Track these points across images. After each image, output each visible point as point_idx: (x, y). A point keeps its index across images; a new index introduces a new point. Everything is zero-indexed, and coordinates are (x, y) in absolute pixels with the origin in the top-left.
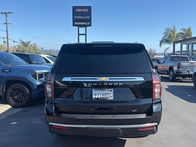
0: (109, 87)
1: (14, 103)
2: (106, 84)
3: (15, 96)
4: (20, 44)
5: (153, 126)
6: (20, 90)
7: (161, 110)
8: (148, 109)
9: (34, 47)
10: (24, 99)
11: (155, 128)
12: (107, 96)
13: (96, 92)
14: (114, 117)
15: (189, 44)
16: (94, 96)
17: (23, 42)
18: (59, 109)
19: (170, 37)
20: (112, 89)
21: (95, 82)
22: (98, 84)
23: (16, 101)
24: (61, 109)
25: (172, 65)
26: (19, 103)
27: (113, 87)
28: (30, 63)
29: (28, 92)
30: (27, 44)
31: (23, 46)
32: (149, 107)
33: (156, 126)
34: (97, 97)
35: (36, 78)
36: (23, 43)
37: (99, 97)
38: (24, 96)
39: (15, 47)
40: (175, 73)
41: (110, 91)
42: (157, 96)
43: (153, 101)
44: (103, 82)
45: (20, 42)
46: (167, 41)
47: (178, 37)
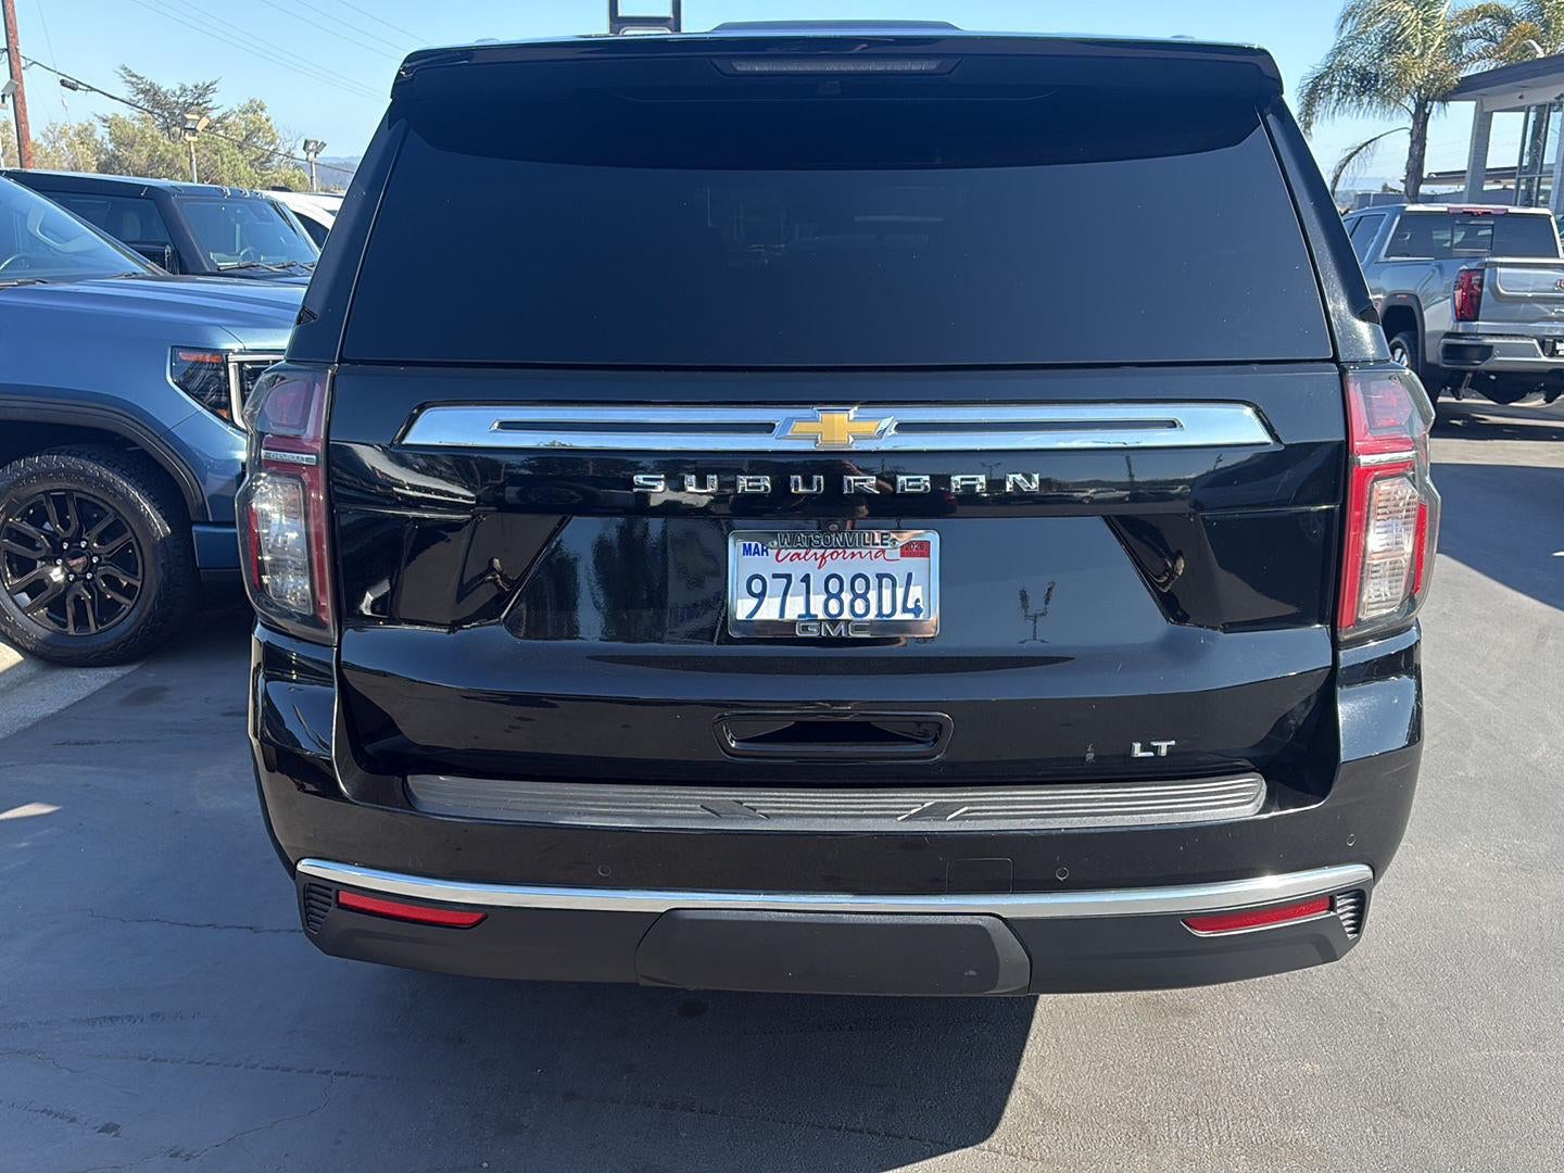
0: (893, 508)
1: (38, 626)
2: (870, 483)
3: (51, 561)
4: (125, 112)
5: (1329, 900)
6: (88, 512)
7: (1415, 735)
8: (1280, 726)
9: (252, 136)
10: (129, 592)
11: (1344, 907)
12: (879, 605)
13: (765, 564)
14: (939, 812)
15: (1543, 112)
16: (743, 608)
17: (152, 94)
18: (388, 726)
19: (1390, 44)
20: (933, 538)
21: (757, 462)
22: (781, 485)
23: (56, 606)
24: (418, 727)
25: (1409, 288)
26: (80, 621)
27: (934, 506)
28: (182, 263)
29: (161, 527)
30: (187, 108)
31: (154, 129)
32: (1296, 705)
33: (1360, 896)
34: (769, 611)
35: (220, 407)
36: (153, 97)
37: (794, 609)
38: (125, 560)
39: (84, 134)
40: (1433, 353)
41: (907, 551)
42: (1376, 596)
43: (1336, 645)
44: (832, 464)
45: (125, 91)
46: (1368, 85)
47: (1458, 42)
